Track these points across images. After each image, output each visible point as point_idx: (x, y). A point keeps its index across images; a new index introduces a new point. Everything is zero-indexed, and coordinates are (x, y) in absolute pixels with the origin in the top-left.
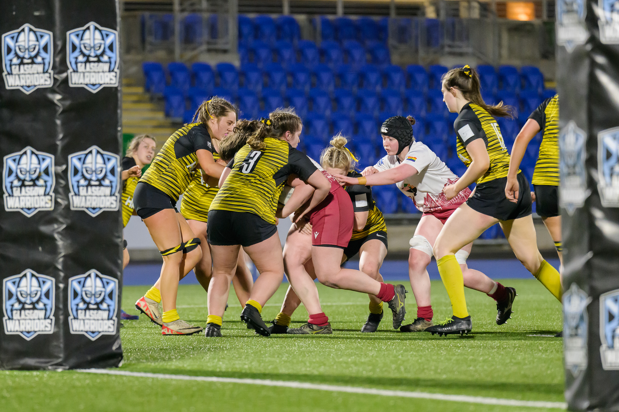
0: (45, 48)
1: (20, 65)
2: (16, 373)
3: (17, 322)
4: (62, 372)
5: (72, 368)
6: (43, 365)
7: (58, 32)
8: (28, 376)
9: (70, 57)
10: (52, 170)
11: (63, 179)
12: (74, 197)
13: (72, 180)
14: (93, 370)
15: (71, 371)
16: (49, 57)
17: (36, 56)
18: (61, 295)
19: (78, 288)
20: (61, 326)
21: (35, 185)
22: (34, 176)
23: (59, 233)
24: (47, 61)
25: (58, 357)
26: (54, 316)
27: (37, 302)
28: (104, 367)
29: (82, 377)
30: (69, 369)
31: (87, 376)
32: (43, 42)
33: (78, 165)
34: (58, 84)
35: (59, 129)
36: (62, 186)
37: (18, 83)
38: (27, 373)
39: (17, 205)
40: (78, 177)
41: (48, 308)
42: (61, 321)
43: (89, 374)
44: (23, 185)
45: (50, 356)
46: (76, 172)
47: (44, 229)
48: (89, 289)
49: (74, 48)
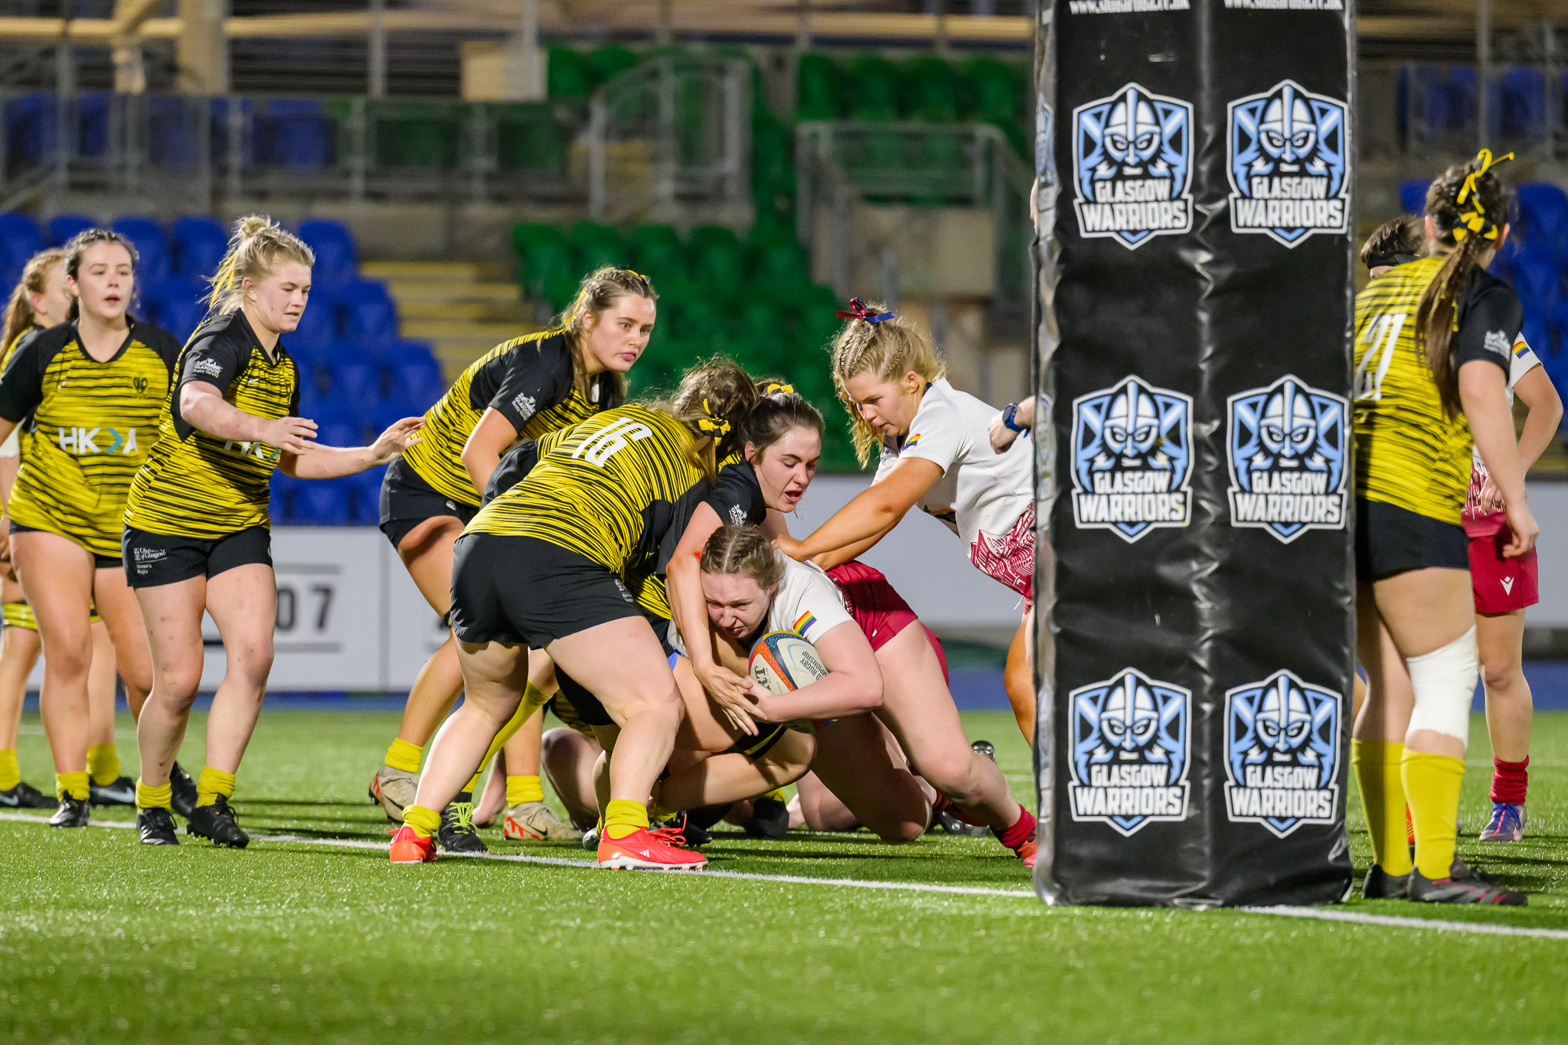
0: (1176, 142)
1: (1114, 180)
2: (1097, 912)
3: (1101, 792)
4: (1205, 911)
5: (1229, 903)
6: (1161, 896)
7: (1206, 103)
8: (1125, 920)
9: (1236, 163)
10: (1188, 430)
11: (1212, 452)
12: (1239, 497)
13: (1236, 456)
14: (1281, 910)
15: (1228, 909)
16: (1183, 162)
17: (1153, 161)
18: (1206, 729)
19: (1247, 714)
20: (1207, 804)
21: (1146, 467)
22: (1145, 447)
23: (1200, 581)
24: (1178, 172)
25: (1199, 879)
26: (1187, 779)
27: (1150, 745)
28: (1306, 903)
29: (1255, 923)
30: (1223, 906)
31: (1267, 923)
32: (1170, 127)
33: (1251, 420)
34: (1203, 227)
35: (1205, 334)
36: (1211, 468)
37: (1108, 223)
38: (1124, 913)
39: (1103, 514)
40: (1250, 448)
41: (1176, 759)
42: (1206, 793)
43: (1272, 917)
44: (1118, 468)
45: (1179, 874)
46: (1245, 435)
47: (1168, 571)
48: (1274, 716)
49: (1244, 140)
